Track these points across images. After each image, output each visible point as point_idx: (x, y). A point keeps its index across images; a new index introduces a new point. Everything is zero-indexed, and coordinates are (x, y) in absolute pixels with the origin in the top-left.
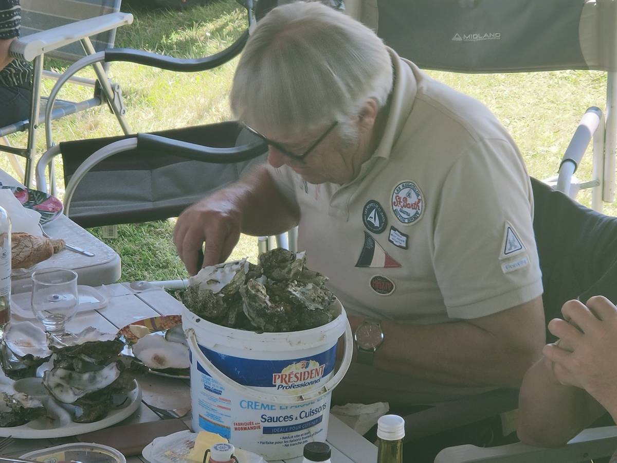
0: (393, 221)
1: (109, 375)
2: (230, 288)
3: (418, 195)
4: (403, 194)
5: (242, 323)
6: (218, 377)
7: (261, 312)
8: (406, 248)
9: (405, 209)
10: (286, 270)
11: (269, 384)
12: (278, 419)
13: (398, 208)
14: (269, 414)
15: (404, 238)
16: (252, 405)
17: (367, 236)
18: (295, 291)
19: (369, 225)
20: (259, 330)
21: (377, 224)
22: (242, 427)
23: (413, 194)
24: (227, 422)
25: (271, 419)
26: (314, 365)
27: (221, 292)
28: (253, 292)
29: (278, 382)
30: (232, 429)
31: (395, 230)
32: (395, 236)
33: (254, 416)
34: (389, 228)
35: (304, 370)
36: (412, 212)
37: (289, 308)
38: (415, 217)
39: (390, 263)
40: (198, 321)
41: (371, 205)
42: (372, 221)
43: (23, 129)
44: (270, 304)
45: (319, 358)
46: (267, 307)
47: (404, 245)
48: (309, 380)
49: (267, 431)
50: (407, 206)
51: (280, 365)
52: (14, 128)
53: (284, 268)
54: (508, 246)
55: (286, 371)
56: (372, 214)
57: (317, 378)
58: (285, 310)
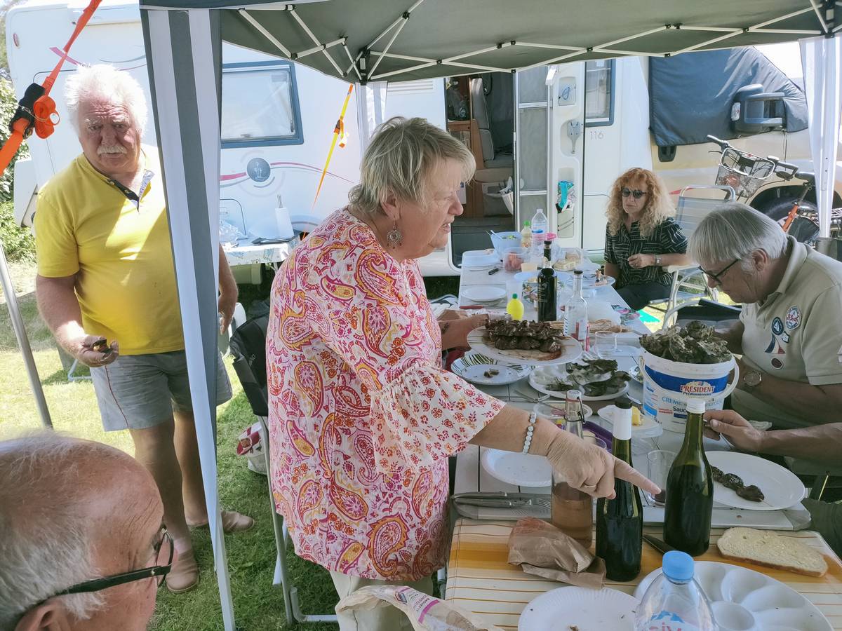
3: (798, 313)
4: (791, 313)
5: (669, 357)
6: (653, 384)
7: (678, 352)
8: (788, 342)
9: (791, 321)
10: (699, 333)
11: (678, 390)
13: (788, 321)
14: (678, 406)
15: (788, 337)
16: (669, 400)
17: (773, 336)
18: (702, 344)
19: (774, 330)
20: (674, 360)
21: (778, 330)
22: (663, 411)
24: (656, 407)
25: (679, 410)
26: (706, 385)
28: (675, 340)
29: (684, 390)
30: (658, 412)
31: (785, 333)
32: (785, 336)
33: (670, 407)
34: (783, 332)
35: (700, 386)
36: (793, 323)
37: (696, 352)
38: (795, 325)
39: (780, 350)
40: (645, 352)
41: (776, 319)
42: (776, 328)
44: (684, 348)
45: (712, 382)
46: (682, 349)
48: (704, 393)
49: (676, 415)
51: (685, 381)
53: (697, 332)
55: (689, 385)
56: (776, 325)
57: (709, 393)
58: (694, 353)
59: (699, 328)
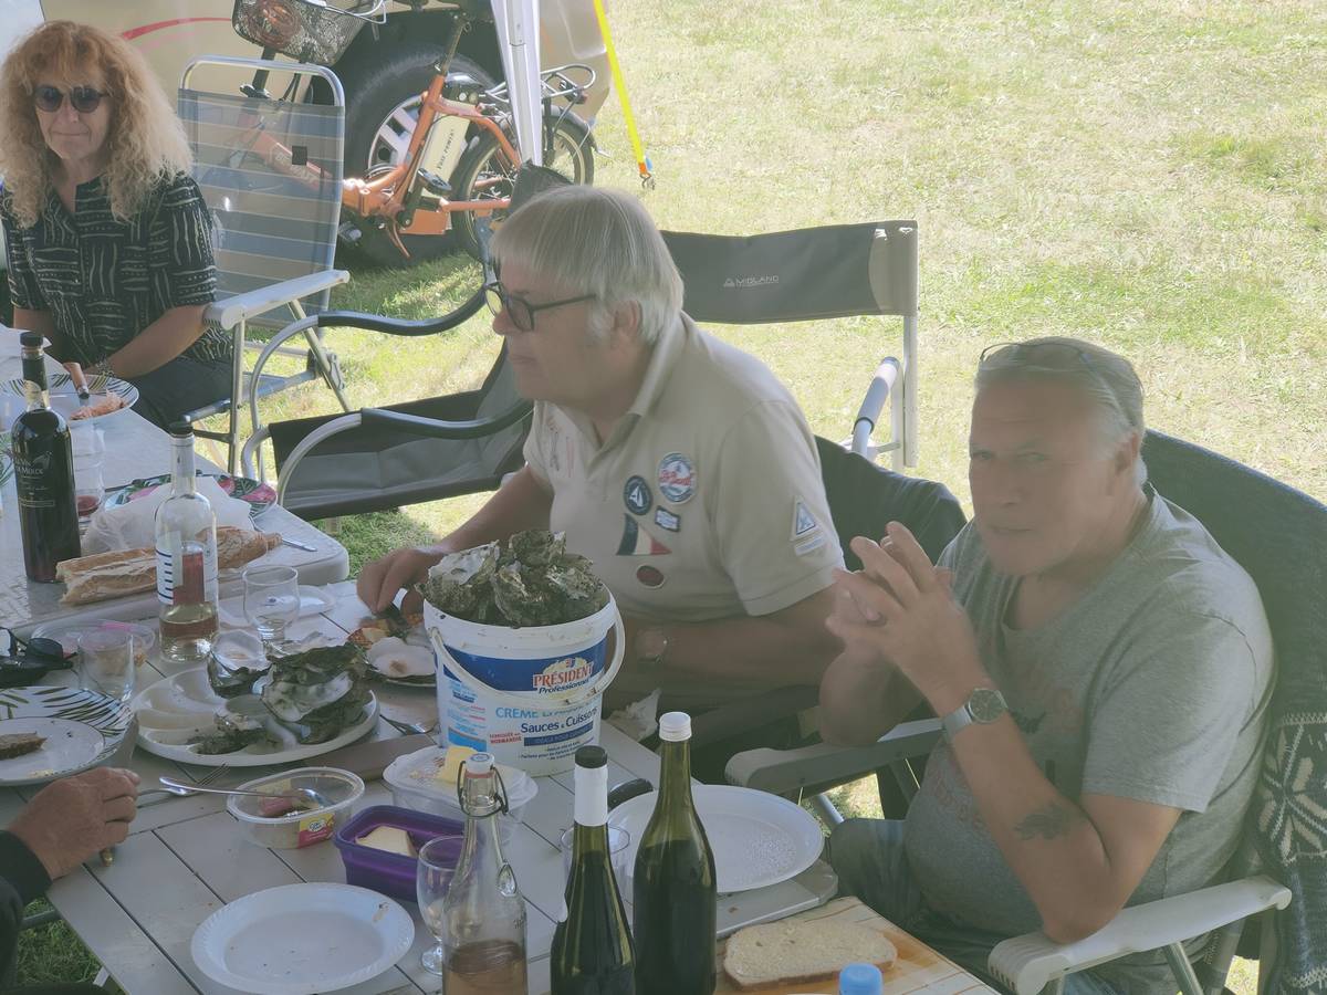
0: (660, 499)
1: (340, 686)
2: (478, 578)
3: (689, 468)
4: (672, 467)
5: (495, 618)
6: (470, 682)
7: (517, 604)
8: (677, 530)
9: (675, 486)
10: (544, 553)
11: (529, 687)
12: (541, 728)
13: (666, 485)
14: (530, 722)
15: (675, 520)
16: (511, 713)
17: (628, 518)
18: (555, 578)
19: (631, 505)
20: (515, 625)
21: (640, 504)
22: (499, 739)
23: (683, 467)
24: (482, 735)
25: (534, 729)
26: (580, 663)
27: (469, 582)
28: (506, 581)
29: (540, 684)
30: (489, 743)
31: (663, 510)
32: (663, 518)
33: (513, 726)
34: (654, 507)
35: (569, 669)
36: (683, 489)
37: (548, 598)
38: (687, 494)
39: (658, 549)
40: (443, 617)
41: (634, 481)
42: (635, 499)
43: (223, 410)
44: (526, 594)
45: (587, 655)
46: (522, 598)
47: (674, 527)
48: (576, 681)
49: (529, 742)
50: (676, 482)
51: (540, 665)
52: (212, 409)
53: (541, 552)
54: (800, 526)
55: (548, 671)
56: (635, 492)
57: (585, 678)
58: (545, 600)
59: (542, 543)
